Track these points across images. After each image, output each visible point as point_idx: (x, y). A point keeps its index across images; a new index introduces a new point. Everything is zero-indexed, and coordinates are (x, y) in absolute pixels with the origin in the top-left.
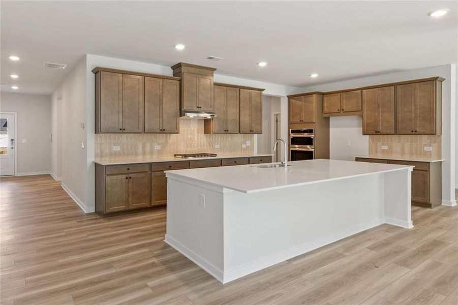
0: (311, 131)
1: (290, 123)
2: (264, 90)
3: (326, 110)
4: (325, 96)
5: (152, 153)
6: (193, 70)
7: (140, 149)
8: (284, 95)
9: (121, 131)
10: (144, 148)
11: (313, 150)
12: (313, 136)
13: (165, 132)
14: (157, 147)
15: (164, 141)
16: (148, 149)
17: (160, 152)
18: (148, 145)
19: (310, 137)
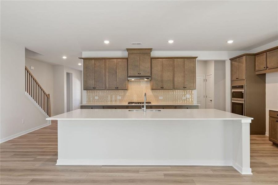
0: (242, 87)
1: (232, 81)
2: (197, 57)
3: (257, 68)
4: (256, 56)
5: (116, 101)
6: (135, 52)
7: (109, 98)
8: (227, 59)
9: (94, 89)
10: (111, 98)
11: (243, 102)
12: (243, 90)
13: (119, 89)
14: (119, 98)
15: (123, 94)
16: (113, 99)
17: (120, 101)
18: (114, 96)
19: (242, 92)
